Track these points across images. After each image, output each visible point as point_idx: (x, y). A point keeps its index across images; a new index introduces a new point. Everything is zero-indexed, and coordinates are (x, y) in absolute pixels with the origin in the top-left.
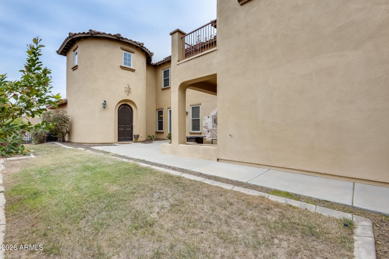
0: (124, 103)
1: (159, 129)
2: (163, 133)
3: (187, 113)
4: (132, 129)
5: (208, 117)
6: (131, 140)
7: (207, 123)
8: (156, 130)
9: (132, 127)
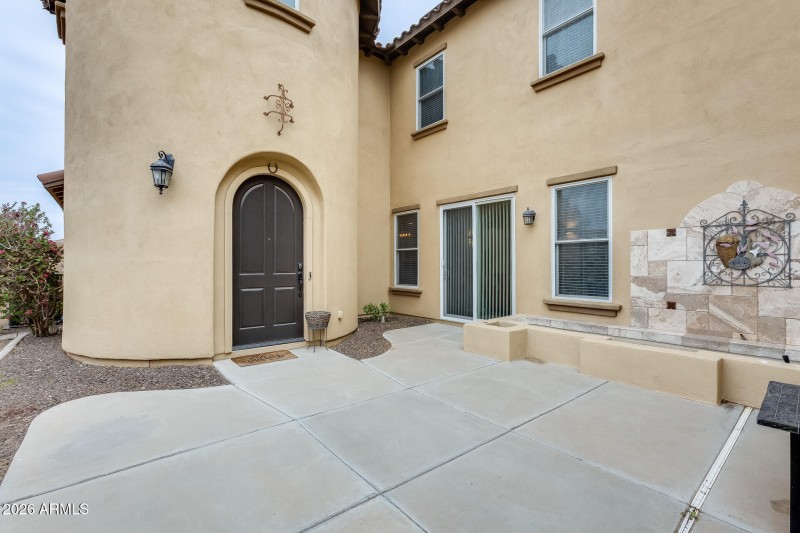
0: (263, 170)
1: (401, 282)
2: (417, 294)
3: (532, 216)
4: (301, 287)
5: (672, 233)
6: (298, 334)
7: (664, 263)
8: (392, 283)
9: (300, 277)
